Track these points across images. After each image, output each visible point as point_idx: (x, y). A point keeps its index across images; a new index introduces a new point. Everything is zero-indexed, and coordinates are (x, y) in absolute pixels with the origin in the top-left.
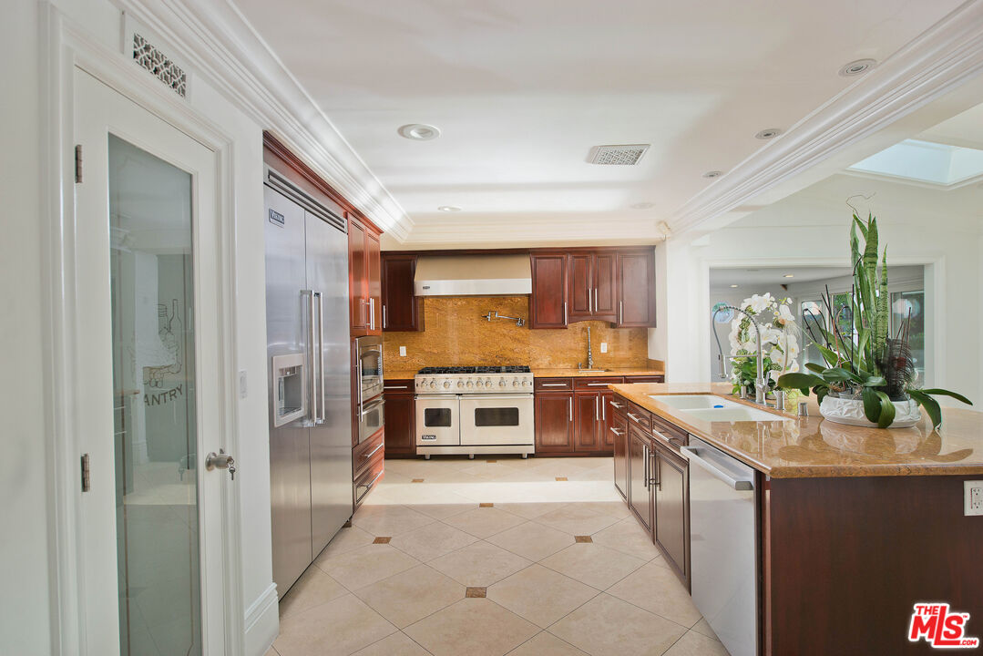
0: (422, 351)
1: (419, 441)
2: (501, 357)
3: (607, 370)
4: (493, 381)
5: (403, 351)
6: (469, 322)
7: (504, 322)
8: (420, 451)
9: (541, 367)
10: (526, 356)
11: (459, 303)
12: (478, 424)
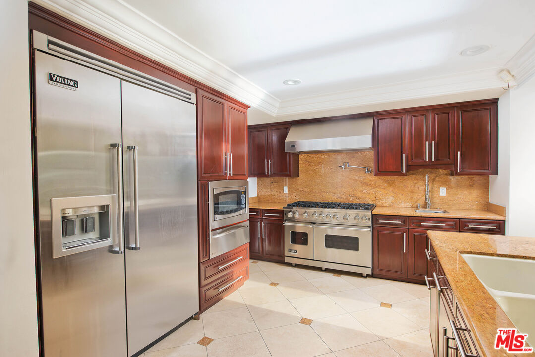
0: (297, 190)
1: (286, 253)
2: (353, 196)
3: (445, 212)
4: (338, 215)
5: (286, 189)
6: (330, 171)
7: (356, 170)
8: (287, 260)
9: (385, 205)
10: (372, 196)
11: (323, 157)
12: (327, 246)
